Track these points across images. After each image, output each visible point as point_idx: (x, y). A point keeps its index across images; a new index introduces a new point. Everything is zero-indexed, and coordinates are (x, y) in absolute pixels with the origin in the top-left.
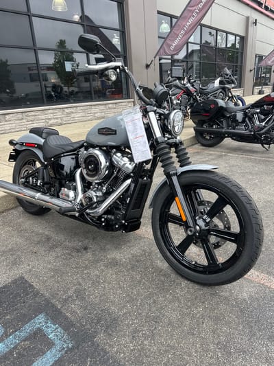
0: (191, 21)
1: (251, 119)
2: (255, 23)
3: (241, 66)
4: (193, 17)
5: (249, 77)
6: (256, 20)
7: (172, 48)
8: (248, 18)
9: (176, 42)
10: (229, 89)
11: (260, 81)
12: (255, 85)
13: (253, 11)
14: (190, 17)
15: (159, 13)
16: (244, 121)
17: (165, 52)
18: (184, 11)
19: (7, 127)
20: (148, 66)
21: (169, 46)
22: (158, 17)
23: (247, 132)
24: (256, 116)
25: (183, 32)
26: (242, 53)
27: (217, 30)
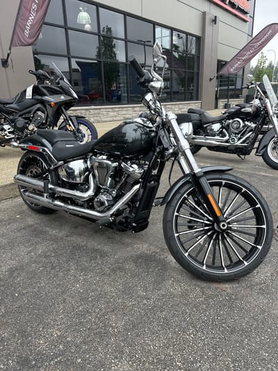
2: (215, 21)
5: (209, 87)
6: (216, 17)
7: (27, 32)
8: (204, 14)
17: (20, 40)
25: (34, 6)
26: (199, 57)
27: (155, 24)
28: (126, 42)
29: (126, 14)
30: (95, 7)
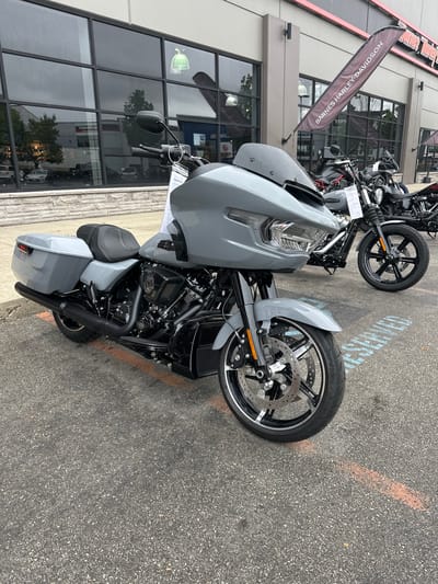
0: (344, 91)
1: (418, 206)
3: (400, 143)
4: (347, 87)
5: (410, 159)
6: (422, 83)
8: (411, 80)
9: (323, 115)
10: (390, 175)
11: (425, 164)
12: (419, 169)
13: (419, 70)
14: (343, 87)
15: (302, 76)
16: (410, 208)
17: (309, 126)
18: (336, 78)
19: (133, 207)
20: (284, 141)
21: (314, 118)
23: (414, 219)
24: (422, 204)
26: (402, 127)
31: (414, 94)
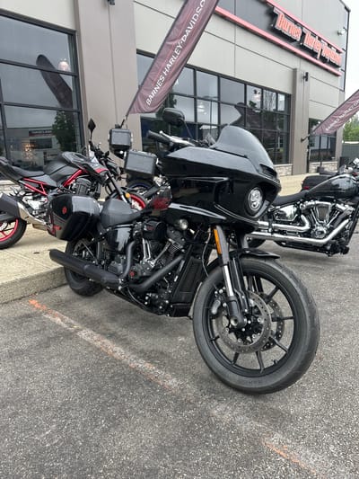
0: (172, 61)
2: (306, 77)
3: (288, 134)
4: (175, 55)
5: (300, 150)
6: (307, 74)
7: (149, 102)
8: (295, 71)
9: (154, 93)
12: (311, 159)
14: (171, 57)
15: (139, 52)
17: (140, 108)
18: (162, 47)
21: (145, 99)
22: (138, 58)
25: (163, 78)
26: (289, 116)
27: (246, 84)
28: (219, 104)
29: (219, 76)
30: (192, 71)
31: (299, 85)
